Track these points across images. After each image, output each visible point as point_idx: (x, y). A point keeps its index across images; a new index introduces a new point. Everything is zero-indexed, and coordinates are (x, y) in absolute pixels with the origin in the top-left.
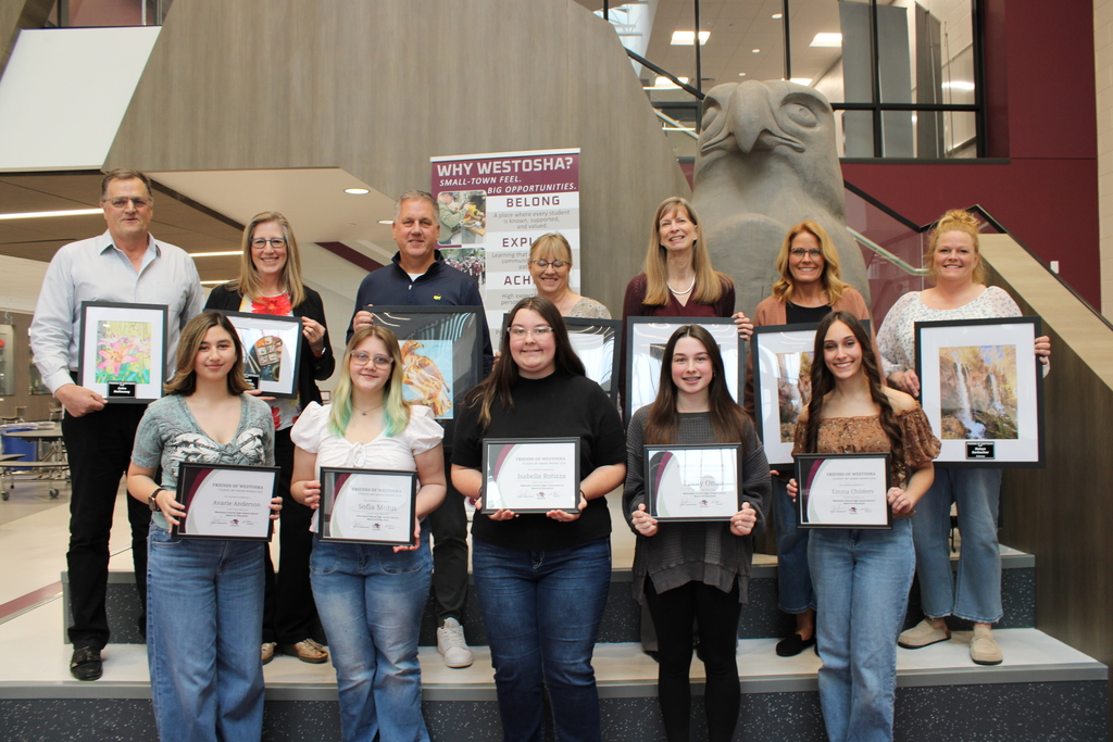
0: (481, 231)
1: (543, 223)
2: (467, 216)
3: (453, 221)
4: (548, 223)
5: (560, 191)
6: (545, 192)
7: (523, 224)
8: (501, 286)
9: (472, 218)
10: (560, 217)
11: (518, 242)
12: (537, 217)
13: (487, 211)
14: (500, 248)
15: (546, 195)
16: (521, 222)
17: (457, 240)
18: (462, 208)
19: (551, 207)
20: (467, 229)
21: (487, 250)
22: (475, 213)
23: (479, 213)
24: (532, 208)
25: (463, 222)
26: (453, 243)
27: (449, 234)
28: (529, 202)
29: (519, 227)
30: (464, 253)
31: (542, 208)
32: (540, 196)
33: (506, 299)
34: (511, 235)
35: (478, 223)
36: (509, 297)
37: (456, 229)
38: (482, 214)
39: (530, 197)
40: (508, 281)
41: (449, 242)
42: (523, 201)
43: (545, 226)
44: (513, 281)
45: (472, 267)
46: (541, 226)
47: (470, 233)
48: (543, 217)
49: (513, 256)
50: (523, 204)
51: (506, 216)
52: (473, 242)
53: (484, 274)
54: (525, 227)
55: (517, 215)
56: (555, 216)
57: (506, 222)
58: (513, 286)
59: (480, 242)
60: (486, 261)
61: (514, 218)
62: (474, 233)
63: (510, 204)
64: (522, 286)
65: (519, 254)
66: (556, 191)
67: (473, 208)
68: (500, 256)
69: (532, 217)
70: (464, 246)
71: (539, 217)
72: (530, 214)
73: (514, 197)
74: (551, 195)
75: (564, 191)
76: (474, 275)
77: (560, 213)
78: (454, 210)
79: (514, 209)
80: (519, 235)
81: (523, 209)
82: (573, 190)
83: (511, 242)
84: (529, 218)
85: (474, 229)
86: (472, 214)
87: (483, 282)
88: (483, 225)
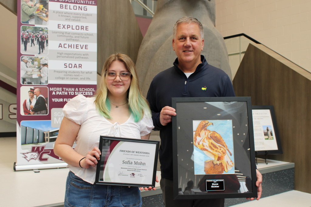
0: (46, 19)
1: (79, 19)
2: (38, 10)
3: (30, 11)
4: (81, 19)
5: (87, 4)
6: (80, 4)
7: (69, 18)
8: (56, 48)
9: (41, 12)
10: (87, 17)
11: (66, 27)
12: (75, 16)
13: (49, 8)
14: (56, 29)
15: (80, 5)
16: (67, 16)
17: (32, 22)
18: (35, 5)
19: (83, 11)
20: (38, 17)
21: (49, 29)
22: (43, 9)
23: (45, 9)
24: (73, 11)
25: (36, 13)
26: (30, 23)
27: (27, 19)
28: (72, 7)
29: (66, 19)
30: (36, 29)
31: (78, 11)
32: (78, 5)
33: (59, 55)
34: (62, 23)
35: (44, 15)
36: (61, 54)
37: (32, 16)
38: (46, 10)
39: (72, 5)
40: (60, 46)
41: (27, 22)
42: (68, 7)
43: (80, 20)
44: (63, 46)
45: (41, 37)
46: (77, 20)
47: (39, 19)
48: (79, 16)
49: (63, 33)
50: (68, 8)
51: (60, 13)
52: (41, 24)
53: (47, 41)
54: (69, 20)
55: (65, 13)
56: (85, 16)
57: (59, 16)
58: (63, 49)
59: (45, 24)
60: (48, 34)
61: (63, 14)
62: (42, 20)
63: (61, 7)
64: (67, 49)
65: (66, 33)
66: (85, 4)
67: (41, 6)
68: (56, 33)
69: (73, 15)
70: (36, 26)
71: (77, 16)
72: (72, 14)
73: (64, 4)
74: (83, 6)
75: (89, 4)
76: (42, 41)
77: (88, 15)
78: (30, 6)
79: (64, 10)
80: (66, 23)
81: (68, 10)
82: (94, 5)
83: (62, 27)
84: (71, 16)
85: (42, 17)
86: (41, 10)
87: (47, 45)
88: (47, 16)
